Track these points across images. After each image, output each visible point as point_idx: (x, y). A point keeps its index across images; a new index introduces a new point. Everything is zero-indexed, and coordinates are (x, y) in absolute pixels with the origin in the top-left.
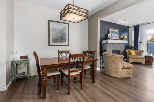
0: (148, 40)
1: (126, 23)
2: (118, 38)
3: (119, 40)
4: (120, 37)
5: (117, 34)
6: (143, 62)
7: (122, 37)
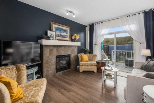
0: (102, 41)
1: (74, 16)
2: (68, 39)
3: (69, 41)
4: (71, 37)
5: (67, 33)
6: (94, 69)
7: (73, 37)
